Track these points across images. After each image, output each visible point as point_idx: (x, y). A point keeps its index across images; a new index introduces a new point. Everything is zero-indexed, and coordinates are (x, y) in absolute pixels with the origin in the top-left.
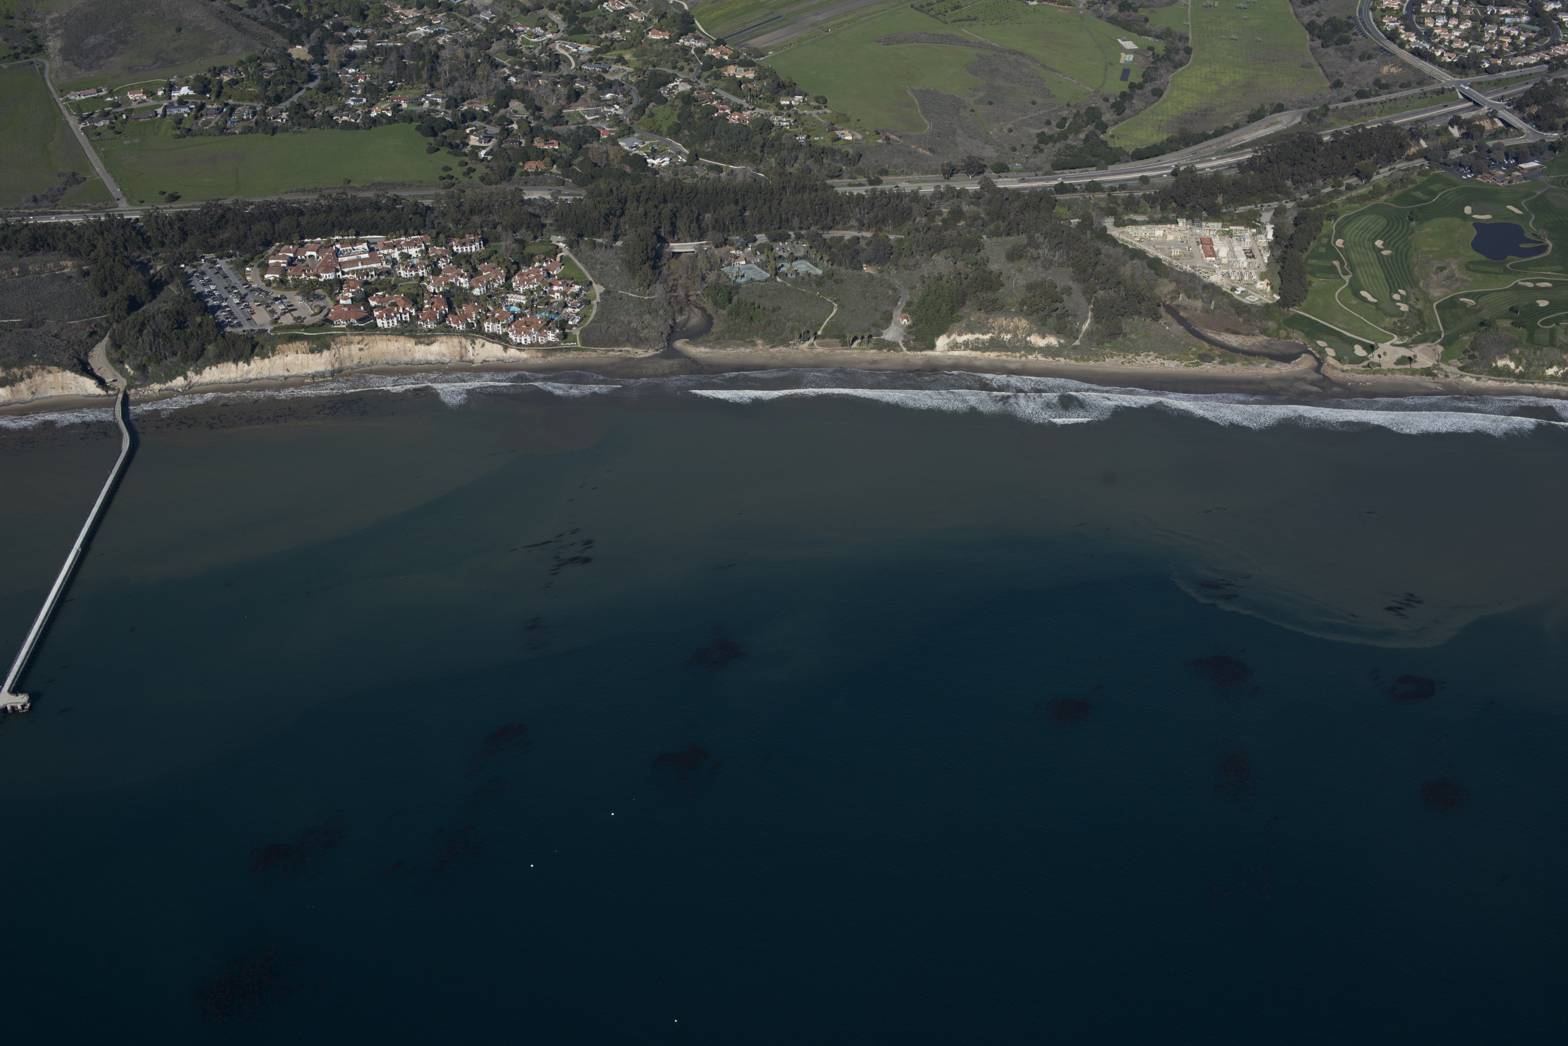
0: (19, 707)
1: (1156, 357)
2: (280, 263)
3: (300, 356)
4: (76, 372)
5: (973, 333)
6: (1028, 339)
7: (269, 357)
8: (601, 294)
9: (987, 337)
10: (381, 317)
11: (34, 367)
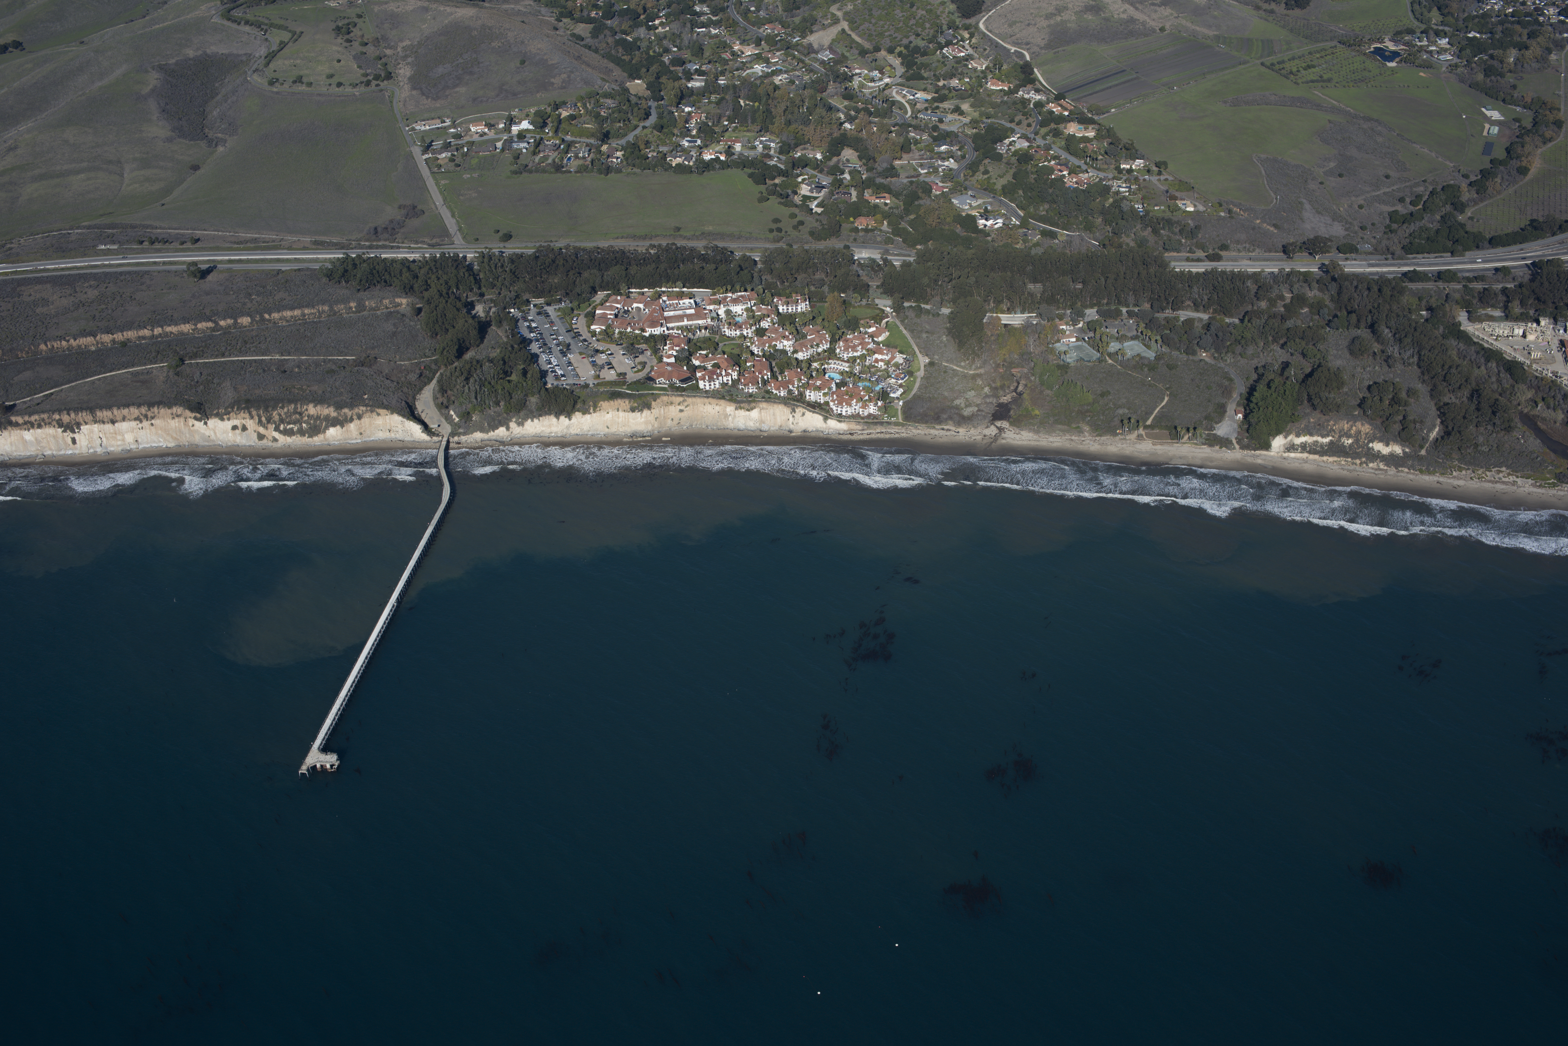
0: (328, 766)
1: (1509, 474)
2: (607, 314)
3: (621, 414)
4: (404, 416)
5: (1311, 435)
6: (1371, 445)
7: (590, 413)
8: (925, 366)
9: (1326, 440)
10: (703, 379)
11: (364, 409)
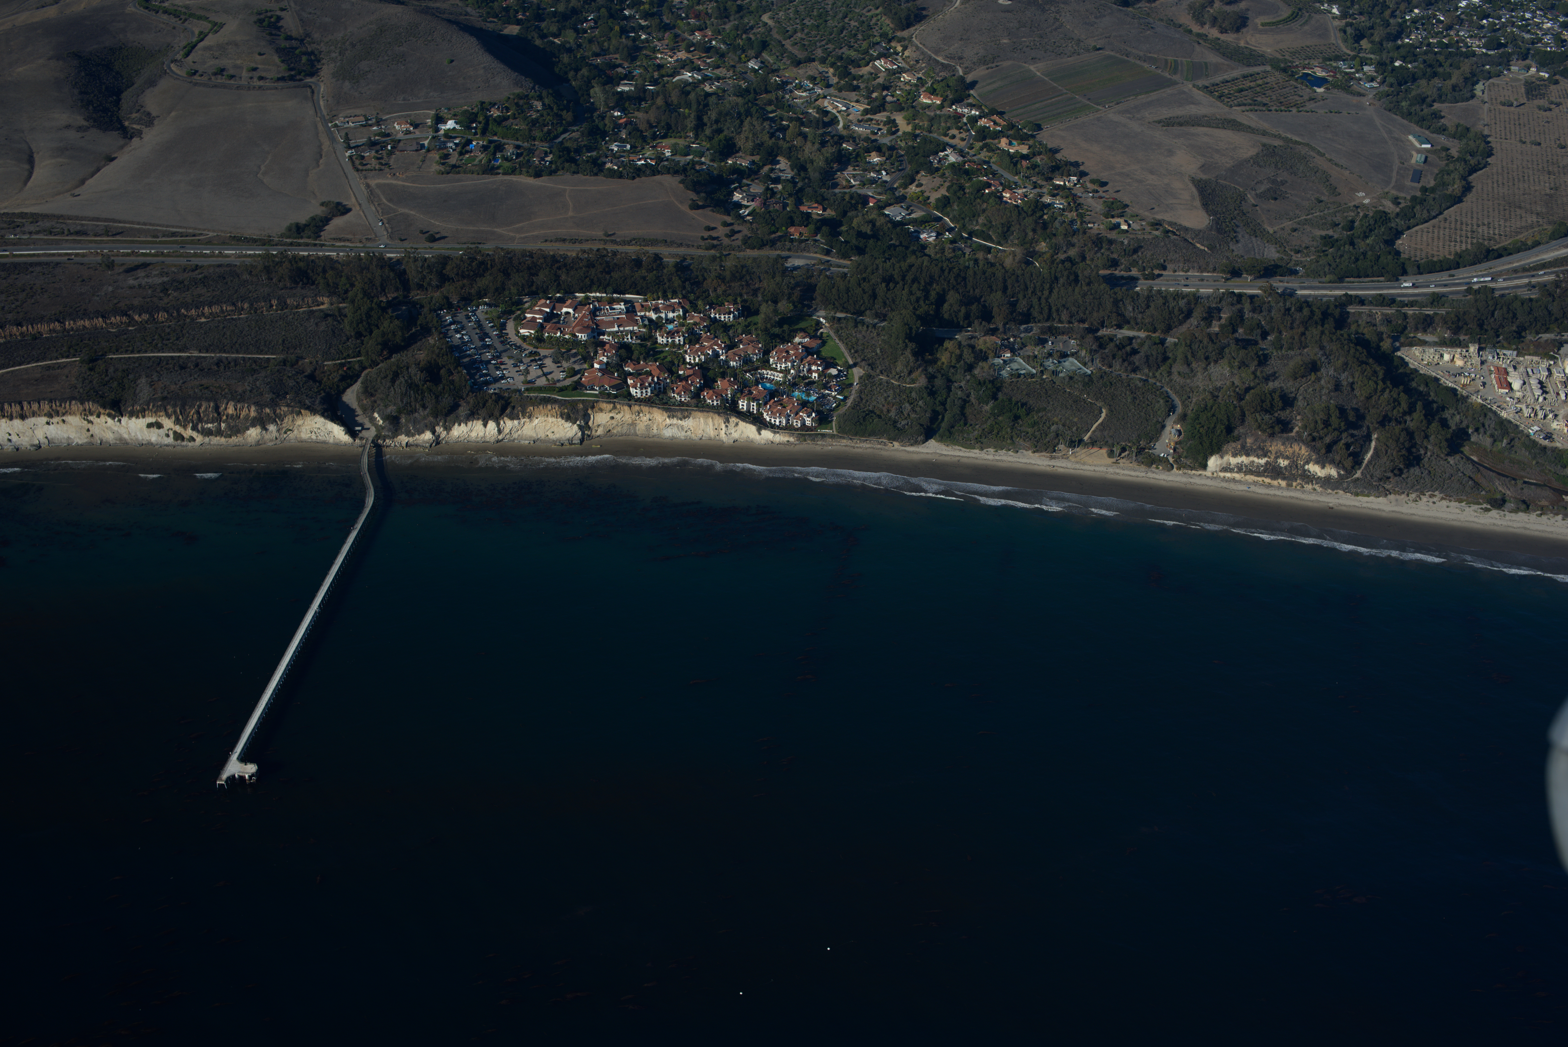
0: (247, 776)
2: (536, 318)
3: (550, 419)
4: (326, 417)
5: (1248, 455)
6: (1306, 467)
7: (520, 419)
8: (860, 378)
9: (1263, 461)
10: (635, 385)
11: (286, 409)
